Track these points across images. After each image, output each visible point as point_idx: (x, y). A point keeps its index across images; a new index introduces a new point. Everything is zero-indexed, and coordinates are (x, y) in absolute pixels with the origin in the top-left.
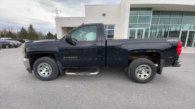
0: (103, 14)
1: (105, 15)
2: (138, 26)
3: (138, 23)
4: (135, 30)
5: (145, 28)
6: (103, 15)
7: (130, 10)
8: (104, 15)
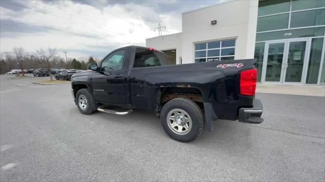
0: (212, 22)
1: (216, 23)
2: (291, 34)
3: (290, 28)
4: (283, 44)
5: (310, 38)
6: (212, 24)
7: (259, 6)
8: (214, 23)
